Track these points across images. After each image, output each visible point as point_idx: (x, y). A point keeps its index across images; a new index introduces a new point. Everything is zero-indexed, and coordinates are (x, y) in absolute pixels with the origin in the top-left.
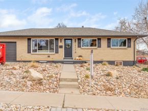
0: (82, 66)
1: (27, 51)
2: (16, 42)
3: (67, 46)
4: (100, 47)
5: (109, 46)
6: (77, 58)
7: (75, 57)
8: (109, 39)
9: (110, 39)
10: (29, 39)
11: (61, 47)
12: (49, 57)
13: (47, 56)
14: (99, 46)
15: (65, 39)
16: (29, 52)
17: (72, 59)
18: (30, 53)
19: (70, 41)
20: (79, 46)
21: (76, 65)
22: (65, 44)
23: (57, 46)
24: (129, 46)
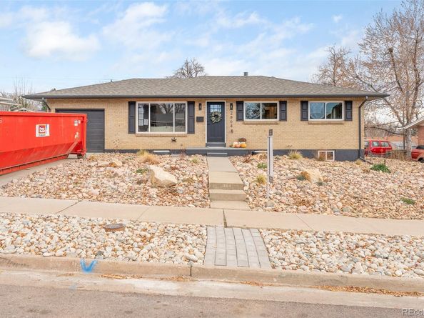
0: (247, 161)
1: (127, 130)
2: (103, 110)
3: (213, 119)
4: (285, 120)
5: (304, 118)
6: (235, 143)
7: (231, 140)
8: (304, 103)
9: (307, 102)
10: (132, 104)
11: (200, 120)
12: (174, 141)
13: (170, 139)
14: (284, 118)
15: (209, 104)
16: (131, 130)
17: (225, 146)
18: (134, 132)
19: (220, 106)
20: (240, 119)
21: (235, 158)
22: (209, 114)
23: (191, 117)
24: (349, 118)
